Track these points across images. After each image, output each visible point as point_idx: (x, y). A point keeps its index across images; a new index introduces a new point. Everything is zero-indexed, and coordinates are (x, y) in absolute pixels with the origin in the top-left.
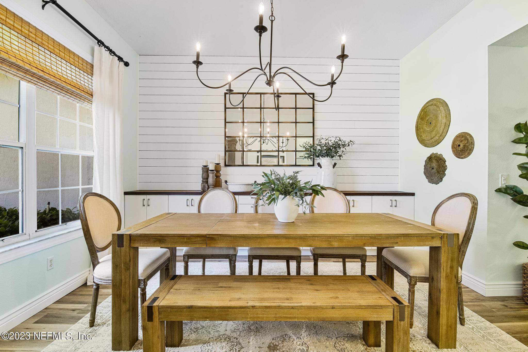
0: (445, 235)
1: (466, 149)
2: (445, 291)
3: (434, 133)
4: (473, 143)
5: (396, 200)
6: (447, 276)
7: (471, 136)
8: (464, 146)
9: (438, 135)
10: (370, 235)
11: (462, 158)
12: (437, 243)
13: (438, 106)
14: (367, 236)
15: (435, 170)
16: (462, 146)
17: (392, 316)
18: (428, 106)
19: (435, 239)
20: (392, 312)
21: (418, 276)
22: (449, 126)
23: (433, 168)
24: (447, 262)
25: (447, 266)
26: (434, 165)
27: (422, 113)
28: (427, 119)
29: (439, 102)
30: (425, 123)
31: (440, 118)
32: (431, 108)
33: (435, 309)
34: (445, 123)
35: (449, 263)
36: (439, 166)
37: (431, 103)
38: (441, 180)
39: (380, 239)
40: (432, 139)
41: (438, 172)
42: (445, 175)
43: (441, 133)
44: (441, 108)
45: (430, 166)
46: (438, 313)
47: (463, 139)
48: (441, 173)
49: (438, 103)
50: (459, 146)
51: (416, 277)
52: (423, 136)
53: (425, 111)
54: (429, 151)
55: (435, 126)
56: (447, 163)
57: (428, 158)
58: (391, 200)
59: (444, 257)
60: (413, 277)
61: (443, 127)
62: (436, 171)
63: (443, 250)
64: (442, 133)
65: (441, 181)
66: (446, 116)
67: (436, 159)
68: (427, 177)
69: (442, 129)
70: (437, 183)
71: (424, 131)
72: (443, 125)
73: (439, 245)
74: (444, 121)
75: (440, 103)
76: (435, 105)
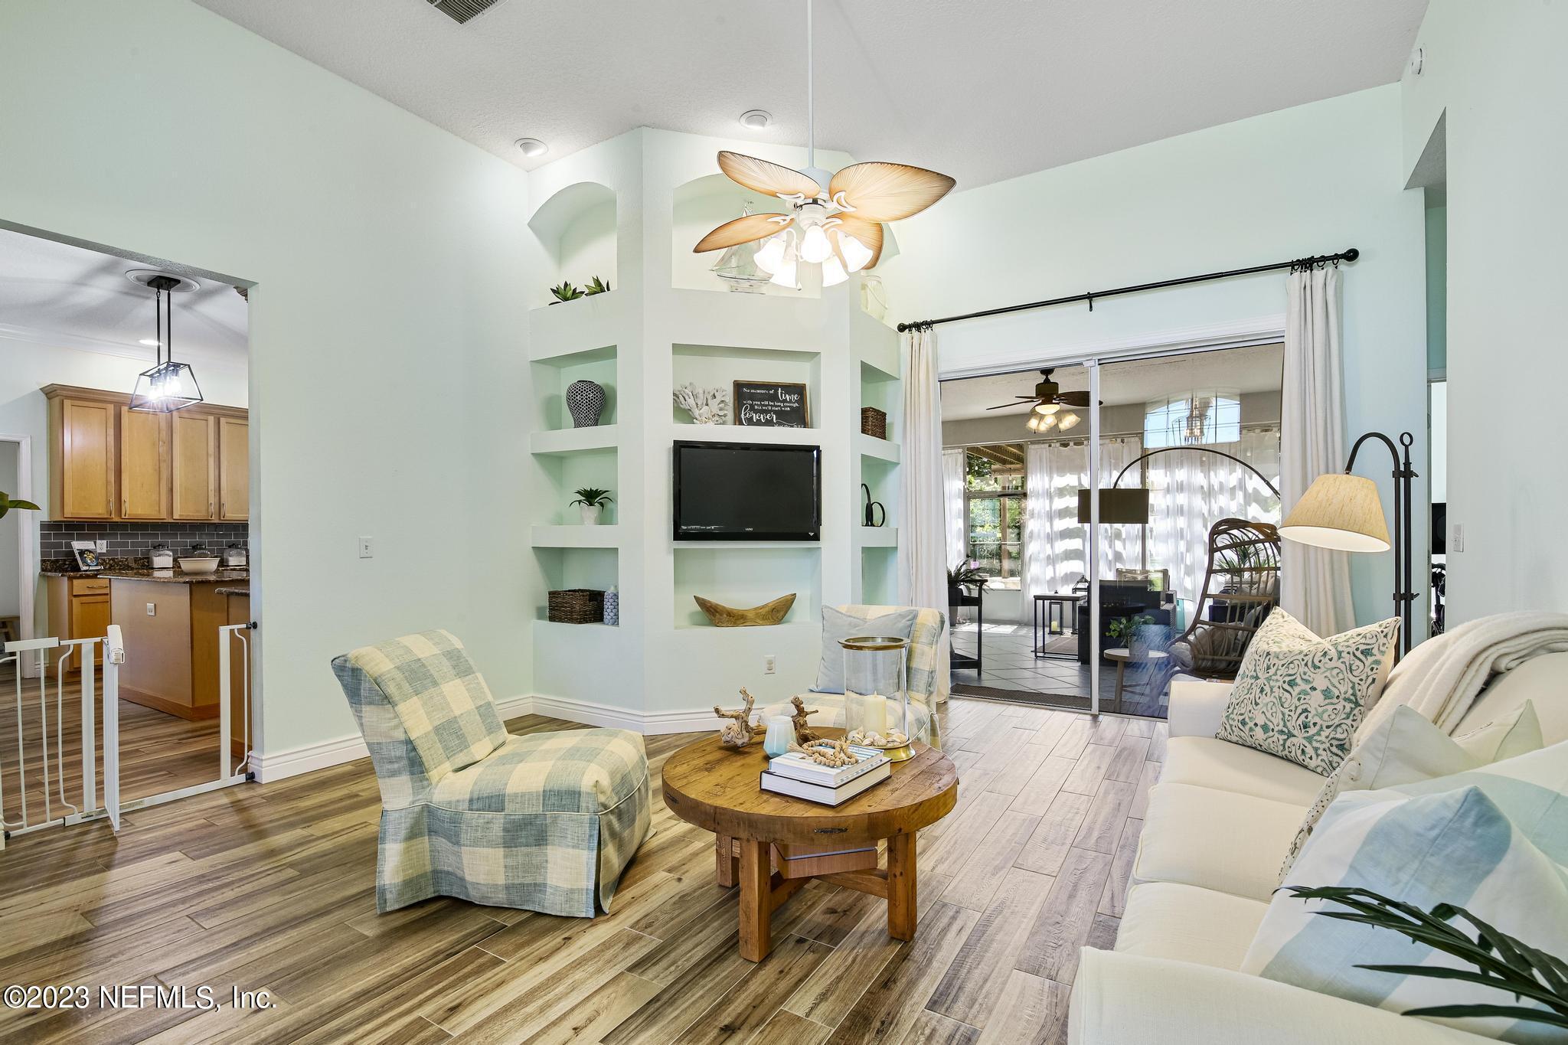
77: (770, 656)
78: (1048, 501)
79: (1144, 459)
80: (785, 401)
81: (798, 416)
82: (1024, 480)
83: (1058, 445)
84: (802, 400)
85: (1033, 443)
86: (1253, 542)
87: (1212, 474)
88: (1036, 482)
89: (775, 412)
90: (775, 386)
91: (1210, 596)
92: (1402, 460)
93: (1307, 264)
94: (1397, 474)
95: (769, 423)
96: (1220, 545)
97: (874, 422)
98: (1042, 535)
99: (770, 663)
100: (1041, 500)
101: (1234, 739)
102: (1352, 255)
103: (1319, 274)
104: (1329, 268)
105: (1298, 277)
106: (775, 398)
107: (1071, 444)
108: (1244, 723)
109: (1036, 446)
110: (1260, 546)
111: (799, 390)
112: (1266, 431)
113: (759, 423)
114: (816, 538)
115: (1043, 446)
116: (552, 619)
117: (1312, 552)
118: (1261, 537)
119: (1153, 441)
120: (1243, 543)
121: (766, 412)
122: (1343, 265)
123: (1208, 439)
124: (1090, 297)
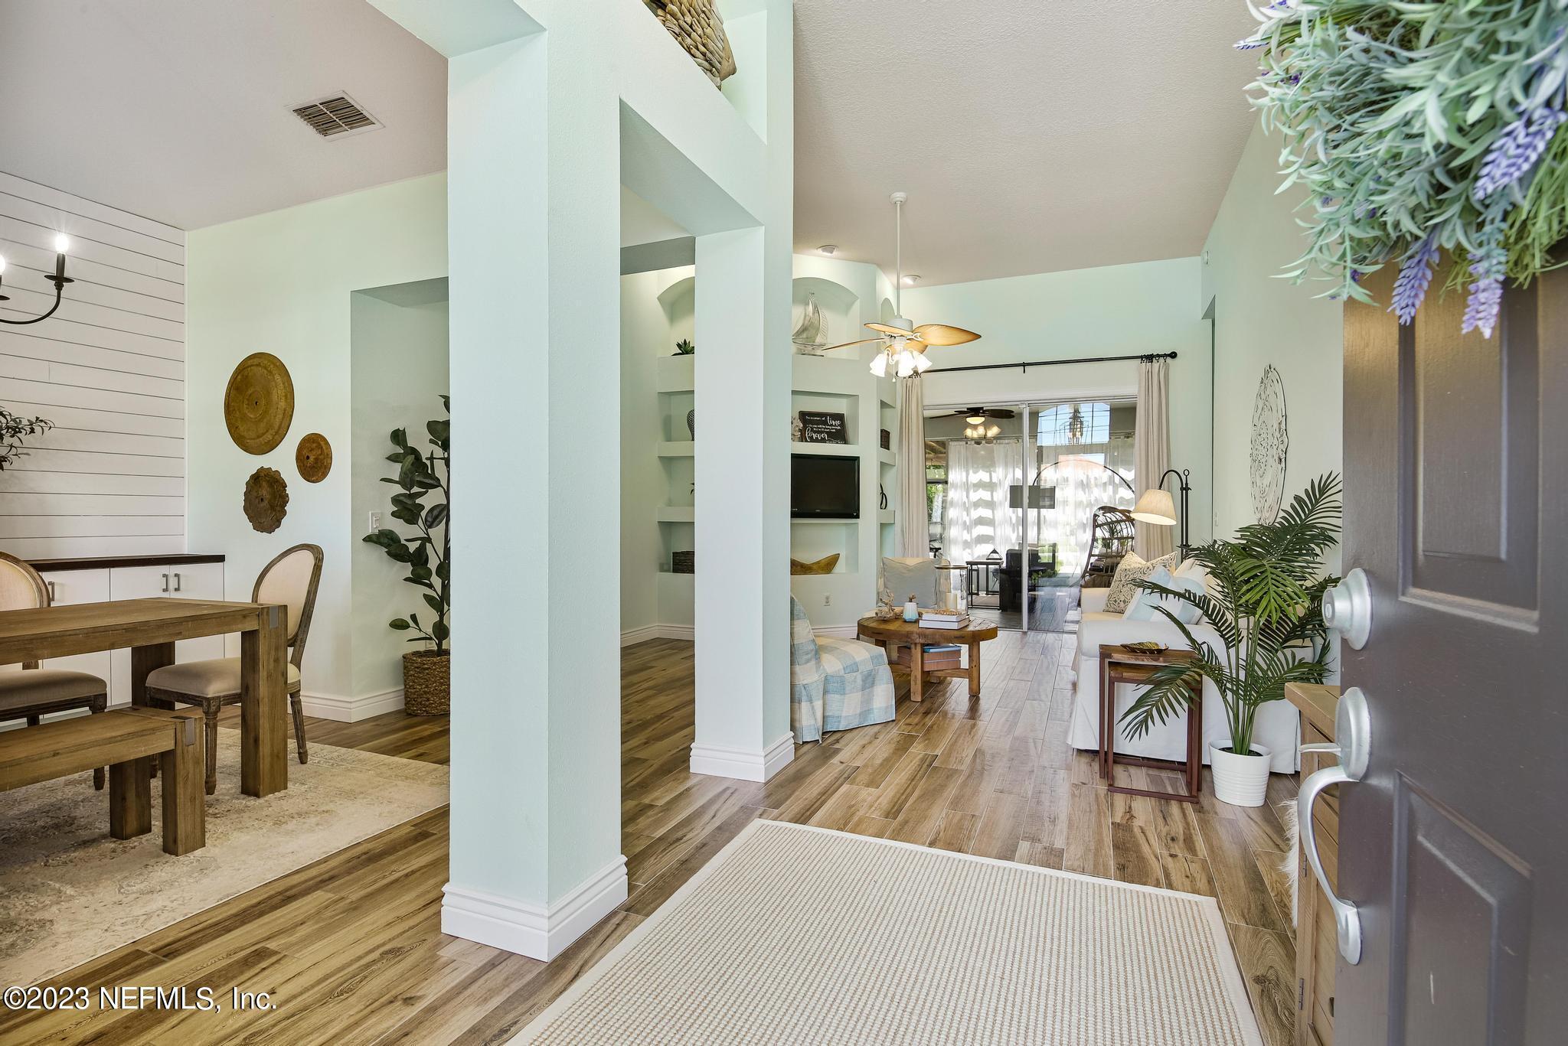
0: (266, 610)
1: (319, 464)
2: (266, 700)
3: (262, 425)
4: (329, 456)
5: (176, 575)
6: (269, 676)
7: (327, 443)
8: (316, 459)
9: (270, 431)
10: (125, 627)
11: (313, 482)
12: (251, 625)
13: (270, 372)
14: (118, 627)
15: (265, 503)
16: (312, 458)
17: (173, 742)
18: (252, 365)
19: (248, 619)
20: (173, 735)
21: (222, 694)
22: (291, 416)
23: (262, 500)
24: (269, 654)
25: (268, 660)
26: (265, 493)
27: (239, 377)
28: (250, 392)
29: (273, 363)
30: (246, 402)
31: (275, 398)
32: (259, 371)
33: (252, 735)
34: (285, 410)
35: (273, 653)
36: (274, 496)
37: (256, 361)
38: (277, 523)
39: (145, 630)
40: (259, 437)
41: (272, 508)
42: (284, 513)
43: (276, 427)
44: (277, 377)
45: (255, 494)
46: (256, 740)
47: (314, 445)
48: (278, 508)
49: (272, 366)
50: (308, 458)
51: (219, 697)
52: (242, 429)
53: (246, 374)
54: (255, 463)
55: (266, 412)
56: (288, 491)
57: (252, 477)
58: (165, 576)
59: (263, 647)
60: (213, 698)
61: (281, 416)
62: (268, 506)
63: (261, 635)
64: (279, 428)
65: (278, 526)
66: (286, 396)
67: (268, 481)
68: (251, 519)
69: (278, 420)
70: (270, 530)
71: (244, 418)
72: (280, 412)
73: (256, 628)
74: (282, 404)
75: (275, 365)
76: (266, 368)
77: (827, 594)
78: (965, 493)
79: (1040, 455)
80: (832, 425)
81: (840, 436)
82: (946, 474)
83: (973, 442)
84: (843, 425)
85: (951, 440)
86: (1118, 522)
87: (1090, 471)
88: (955, 475)
89: (827, 432)
90: (825, 415)
91: (1094, 556)
92: (1184, 483)
93: (1150, 358)
94: (1182, 489)
95: (823, 440)
96: (1100, 523)
97: (885, 439)
98: (960, 521)
99: (827, 598)
100: (959, 490)
101: (1112, 610)
102: (1173, 355)
103: (1156, 365)
104: (1162, 360)
105: (1145, 366)
106: (825, 423)
107: (984, 442)
108: (1115, 601)
109: (956, 443)
110: (1123, 524)
111: (840, 417)
112: (1128, 437)
113: (817, 441)
114: (858, 517)
115: (961, 443)
116: (675, 571)
117: (1151, 526)
118: (1124, 518)
119: (1045, 440)
120: (1113, 522)
121: (822, 432)
122: (1169, 359)
123: (1086, 439)
124: (1024, 365)
